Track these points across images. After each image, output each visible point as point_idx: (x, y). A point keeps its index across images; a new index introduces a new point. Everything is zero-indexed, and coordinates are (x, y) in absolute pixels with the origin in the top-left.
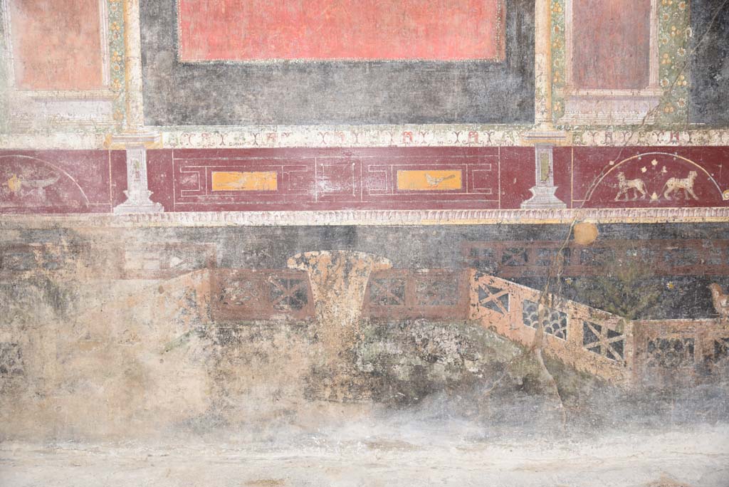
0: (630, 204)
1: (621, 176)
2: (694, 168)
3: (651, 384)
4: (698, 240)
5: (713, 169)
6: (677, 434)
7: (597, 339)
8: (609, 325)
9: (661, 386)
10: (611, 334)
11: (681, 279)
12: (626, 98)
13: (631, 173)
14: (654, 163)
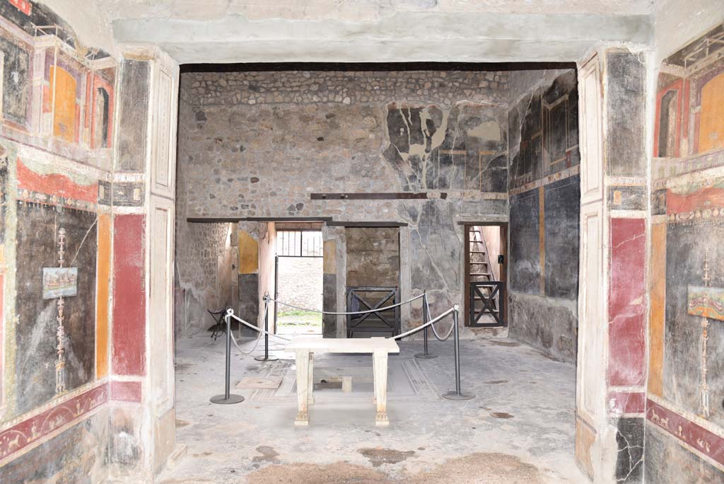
5: (24, 431)
14: (5, 437)
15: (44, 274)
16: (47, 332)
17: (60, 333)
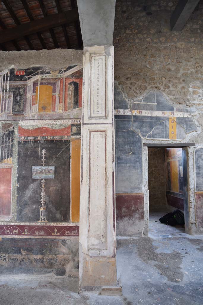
0: (7, 235)
1: (6, 230)
2: (18, 229)
3: (11, 266)
4: (18, 241)
5: (21, 229)
6: (15, 275)
7: (1, 258)
8: (4, 255)
9: (12, 266)
10: (4, 257)
11: (16, 248)
12: (7, 217)
13: (8, 229)
14: (11, 228)
15: (33, 169)
16: (34, 193)
17: (43, 194)
